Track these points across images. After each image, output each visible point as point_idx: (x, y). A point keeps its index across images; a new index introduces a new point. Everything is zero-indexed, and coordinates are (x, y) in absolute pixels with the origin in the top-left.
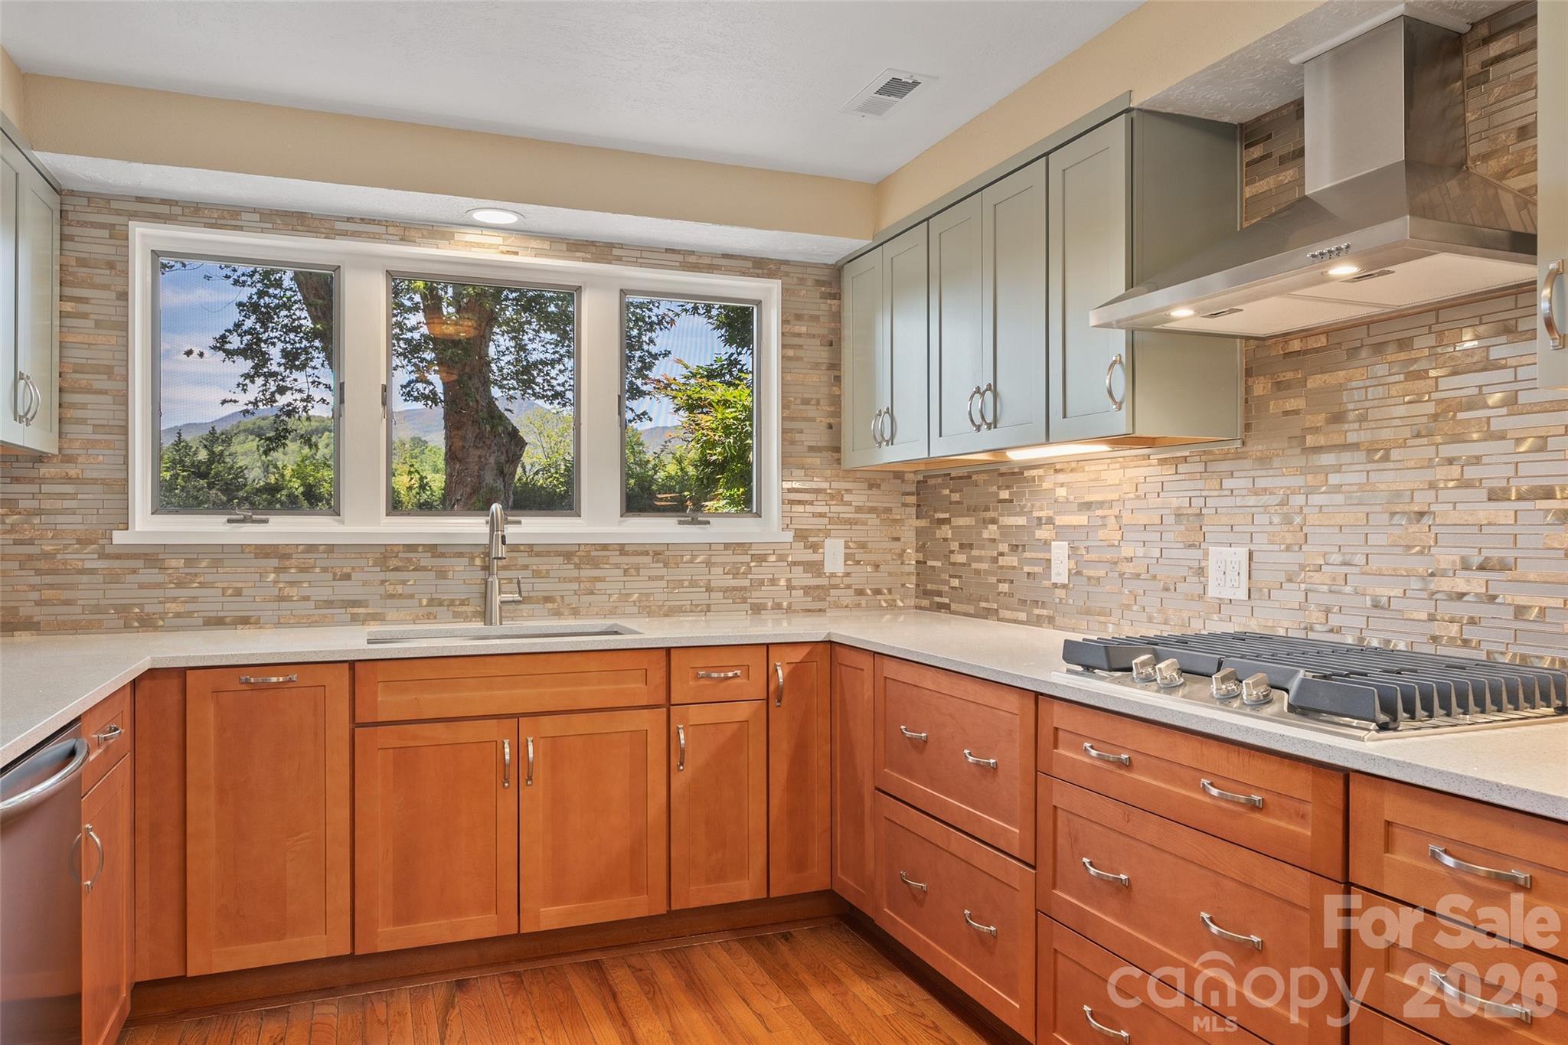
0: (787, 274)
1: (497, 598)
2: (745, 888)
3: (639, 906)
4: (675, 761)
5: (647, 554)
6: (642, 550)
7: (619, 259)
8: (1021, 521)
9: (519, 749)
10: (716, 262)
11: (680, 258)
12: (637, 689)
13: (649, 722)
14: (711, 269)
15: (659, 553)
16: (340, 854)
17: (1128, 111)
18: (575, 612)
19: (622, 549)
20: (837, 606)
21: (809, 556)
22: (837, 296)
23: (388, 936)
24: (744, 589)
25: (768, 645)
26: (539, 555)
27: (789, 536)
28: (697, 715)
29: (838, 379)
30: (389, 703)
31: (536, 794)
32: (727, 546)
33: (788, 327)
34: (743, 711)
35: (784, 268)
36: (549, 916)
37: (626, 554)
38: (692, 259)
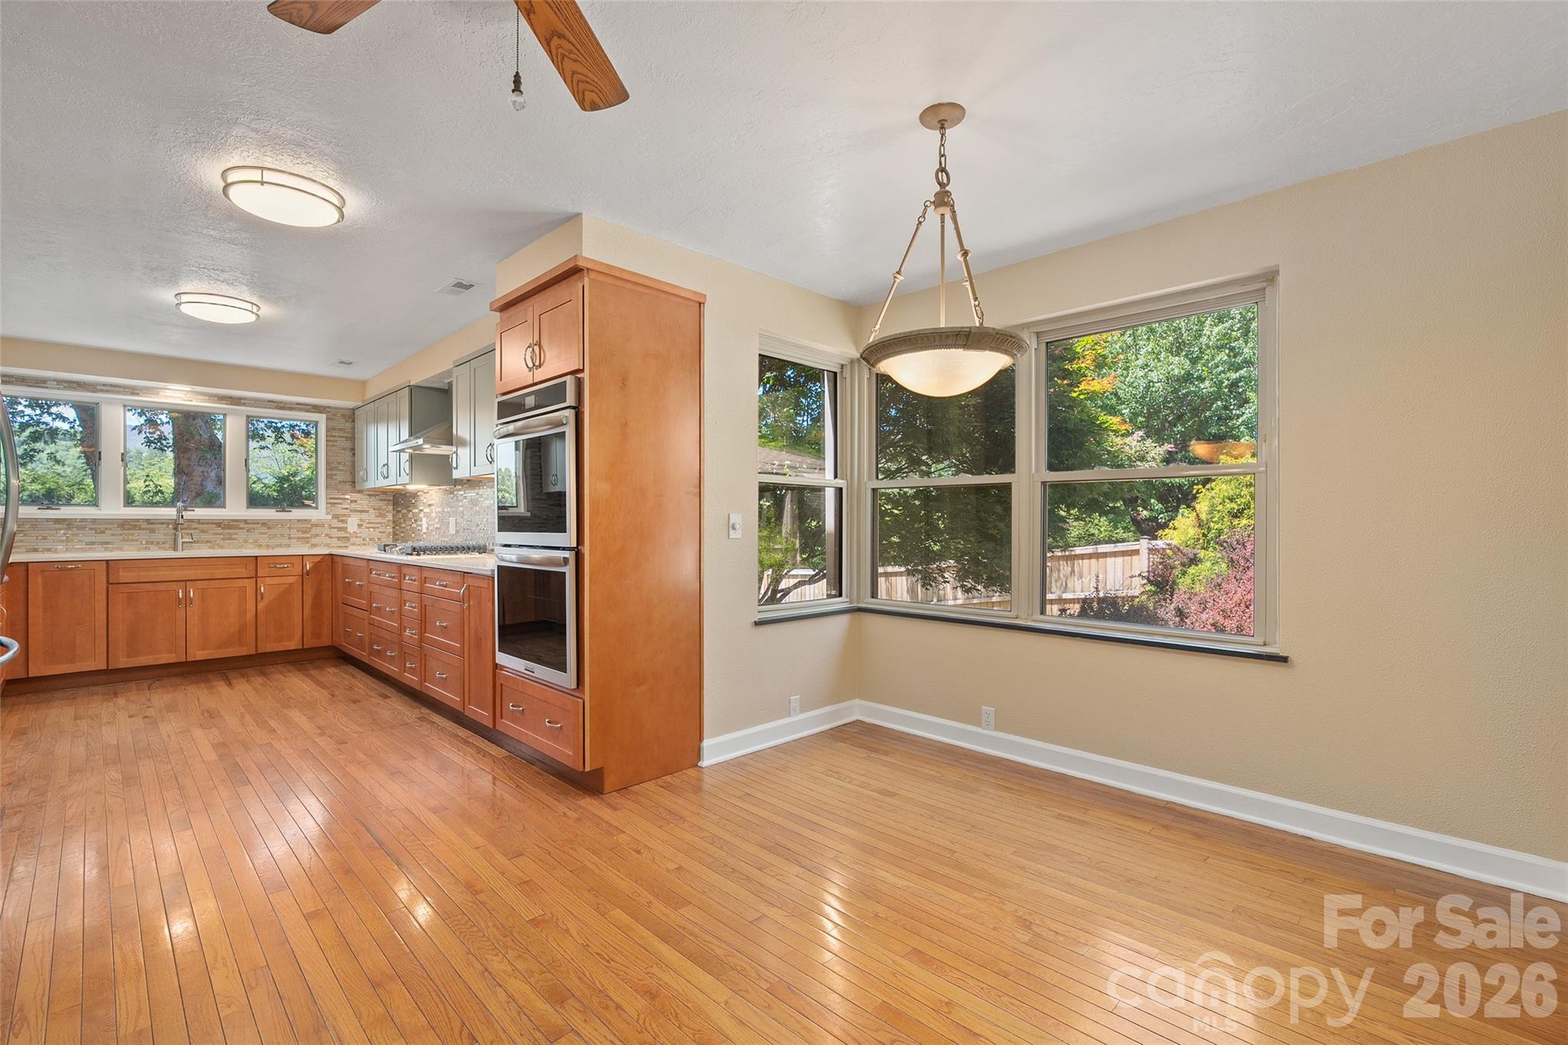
0: (329, 412)
1: (180, 541)
2: (293, 645)
3: (243, 651)
4: (259, 598)
5: (259, 523)
6: (256, 522)
7: (244, 404)
8: (417, 511)
9: (186, 593)
10: (293, 406)
11: (275, 404)
12: (241, 571)
13: (249, 584)
14: (291, 409)
15: (265, 524)
16: (101, 632)
17: (409, 386)
18: (222, 547)
19: (245, 521)
20: (354, 544)
21: (340, 525)
22: (353, 421)
23: (123, 662)
24: (308, 538)
25: (303, 555)
26: (203, 524)
27: (330, 517)
28: (269, 581)
29: (354, 454)
30: (124, 576)
31: (194, 611)
32: (299, 521)
33: (329, 434)
34: (291, 580)
35: (327, 409)
36: (201, 655)
37: (248, 524)
38: (281, 405)
